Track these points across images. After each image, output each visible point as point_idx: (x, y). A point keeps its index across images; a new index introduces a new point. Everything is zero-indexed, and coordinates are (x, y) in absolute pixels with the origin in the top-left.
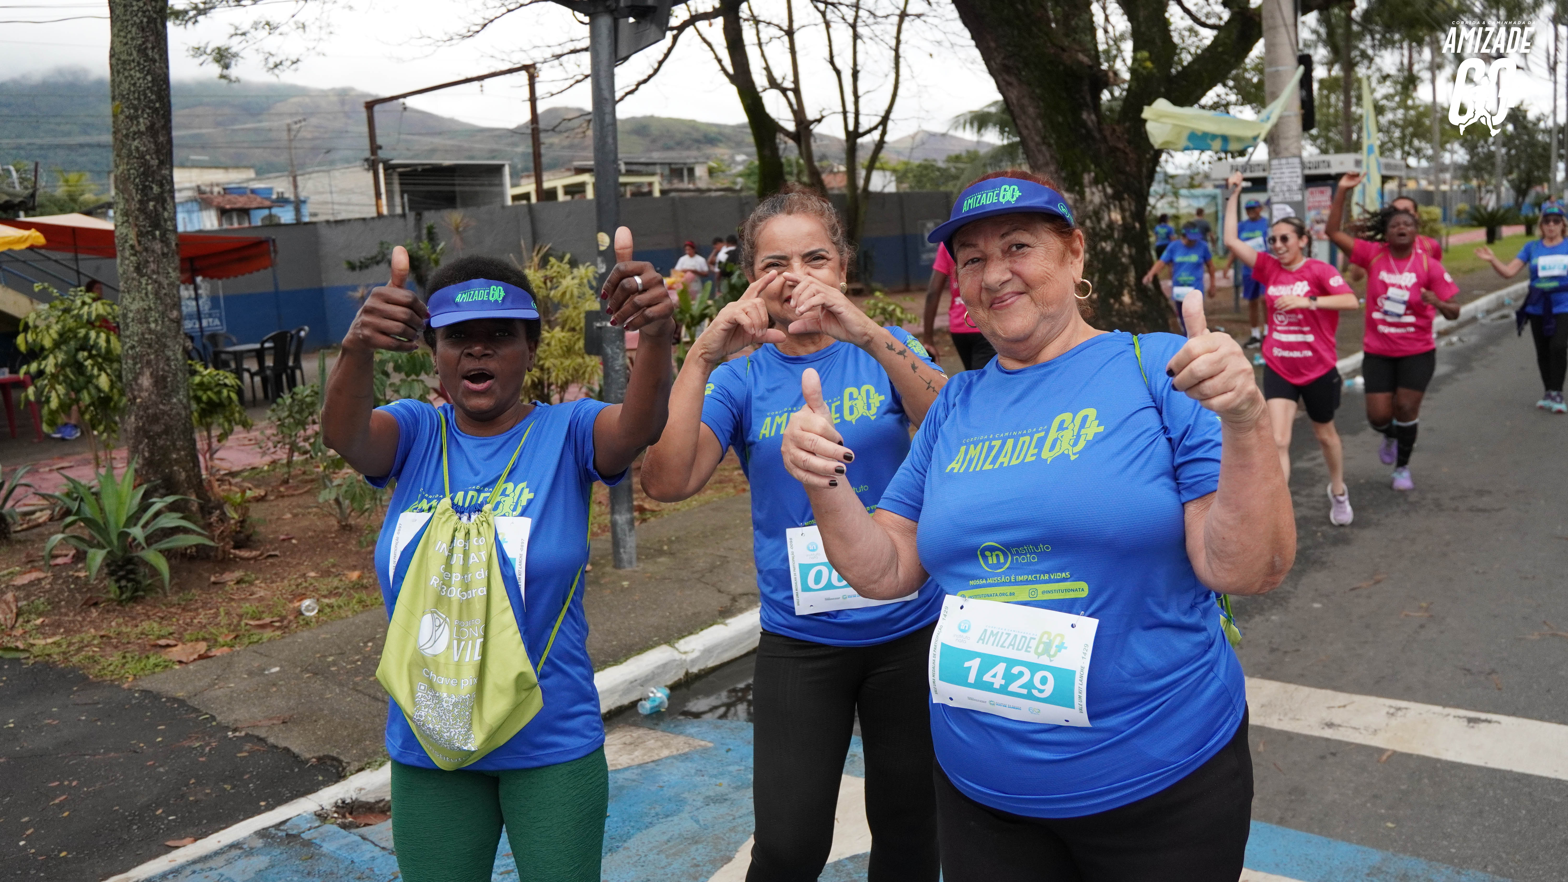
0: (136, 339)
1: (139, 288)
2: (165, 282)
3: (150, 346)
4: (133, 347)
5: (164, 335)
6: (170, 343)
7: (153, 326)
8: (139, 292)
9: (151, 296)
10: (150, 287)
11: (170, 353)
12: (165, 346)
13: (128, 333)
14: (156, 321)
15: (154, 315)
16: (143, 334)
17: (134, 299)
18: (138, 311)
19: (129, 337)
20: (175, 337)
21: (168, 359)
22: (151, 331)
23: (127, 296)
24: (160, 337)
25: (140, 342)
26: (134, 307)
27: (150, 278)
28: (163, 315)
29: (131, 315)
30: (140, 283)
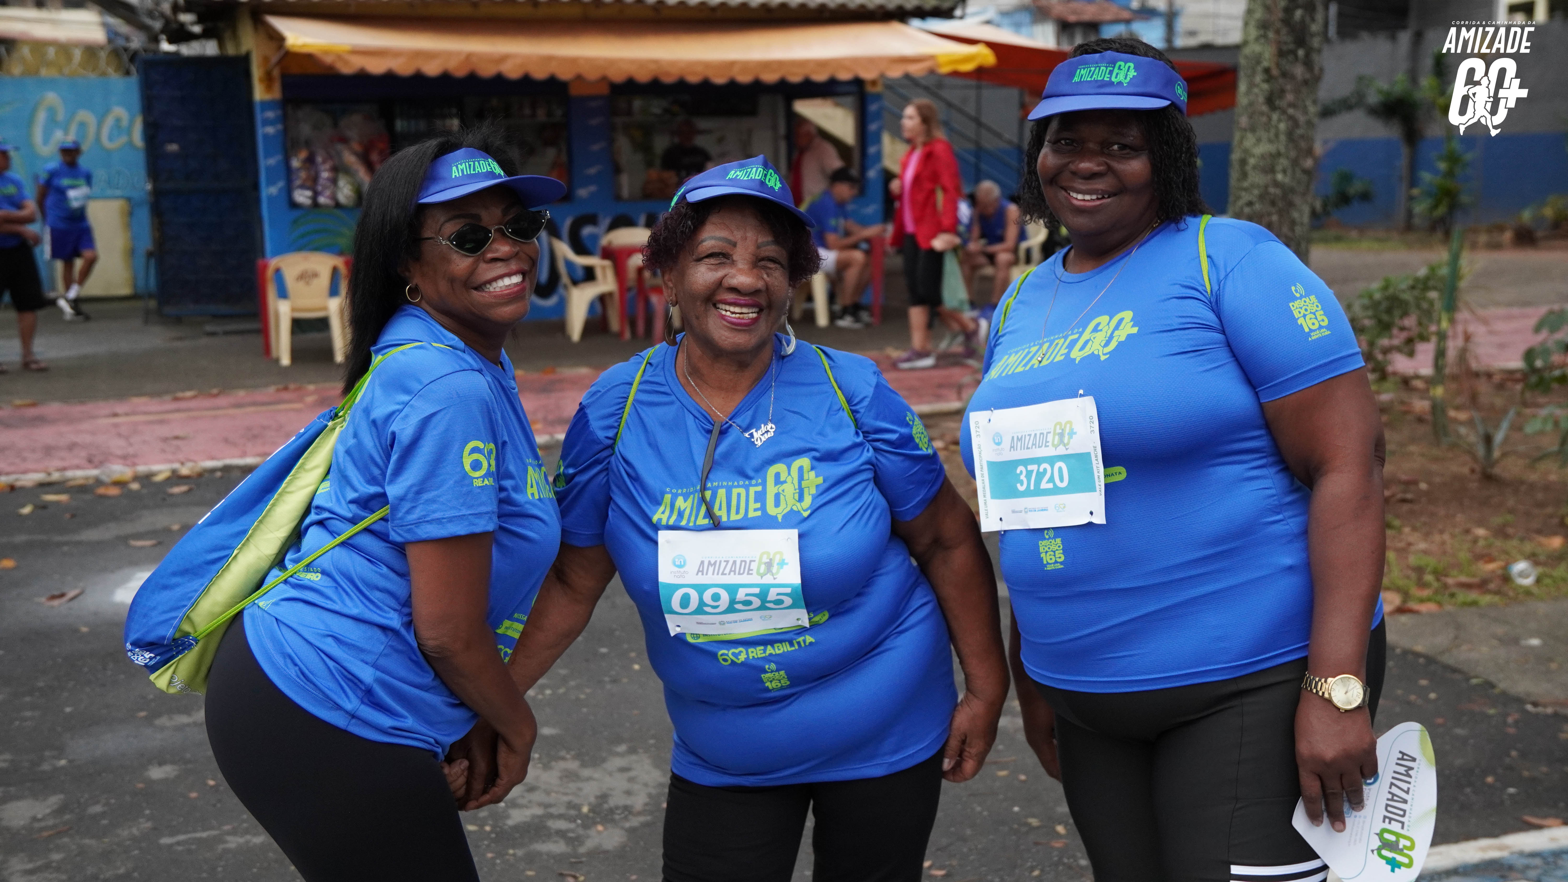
0: (1256, 192)
1: (1267, 126)
2: (1302, 119)
3: (1273, 203)
4: (1250, 204)
5: (1292, 190)
6: (1297, 200)
7: (1280, 177)
8: (1268, 131)
9: (1283, 138)
10: (1282, 126)
11: (1295, 215)
12: (1291, 204)
13: (1246, 184)
14: (1284, 171)
15: (1283, 162)
16: (1266, 187)
17: (1259, 140)
18: (1263, 157)
19: (1245, 190)
20: (1304, 194)
21: (1293, 223)
22: (1276, 184)
23: (1249, 135)
24: (1287, 192)
25: (1262, 197)
26: (1259, 150)
27: (1284, 112)
28: (1295, 163)
29: (1252, 161)
30: (1270, 119)
